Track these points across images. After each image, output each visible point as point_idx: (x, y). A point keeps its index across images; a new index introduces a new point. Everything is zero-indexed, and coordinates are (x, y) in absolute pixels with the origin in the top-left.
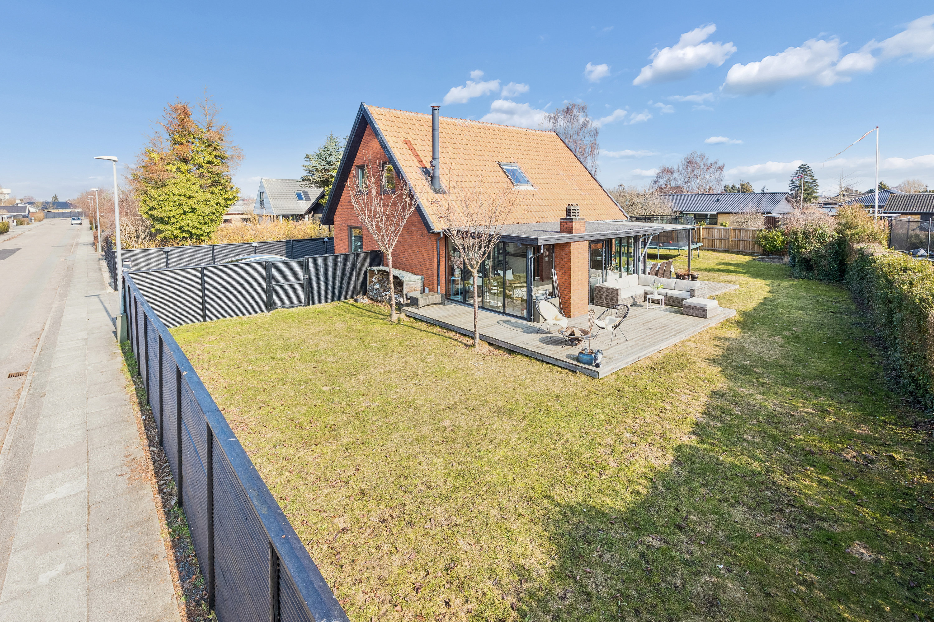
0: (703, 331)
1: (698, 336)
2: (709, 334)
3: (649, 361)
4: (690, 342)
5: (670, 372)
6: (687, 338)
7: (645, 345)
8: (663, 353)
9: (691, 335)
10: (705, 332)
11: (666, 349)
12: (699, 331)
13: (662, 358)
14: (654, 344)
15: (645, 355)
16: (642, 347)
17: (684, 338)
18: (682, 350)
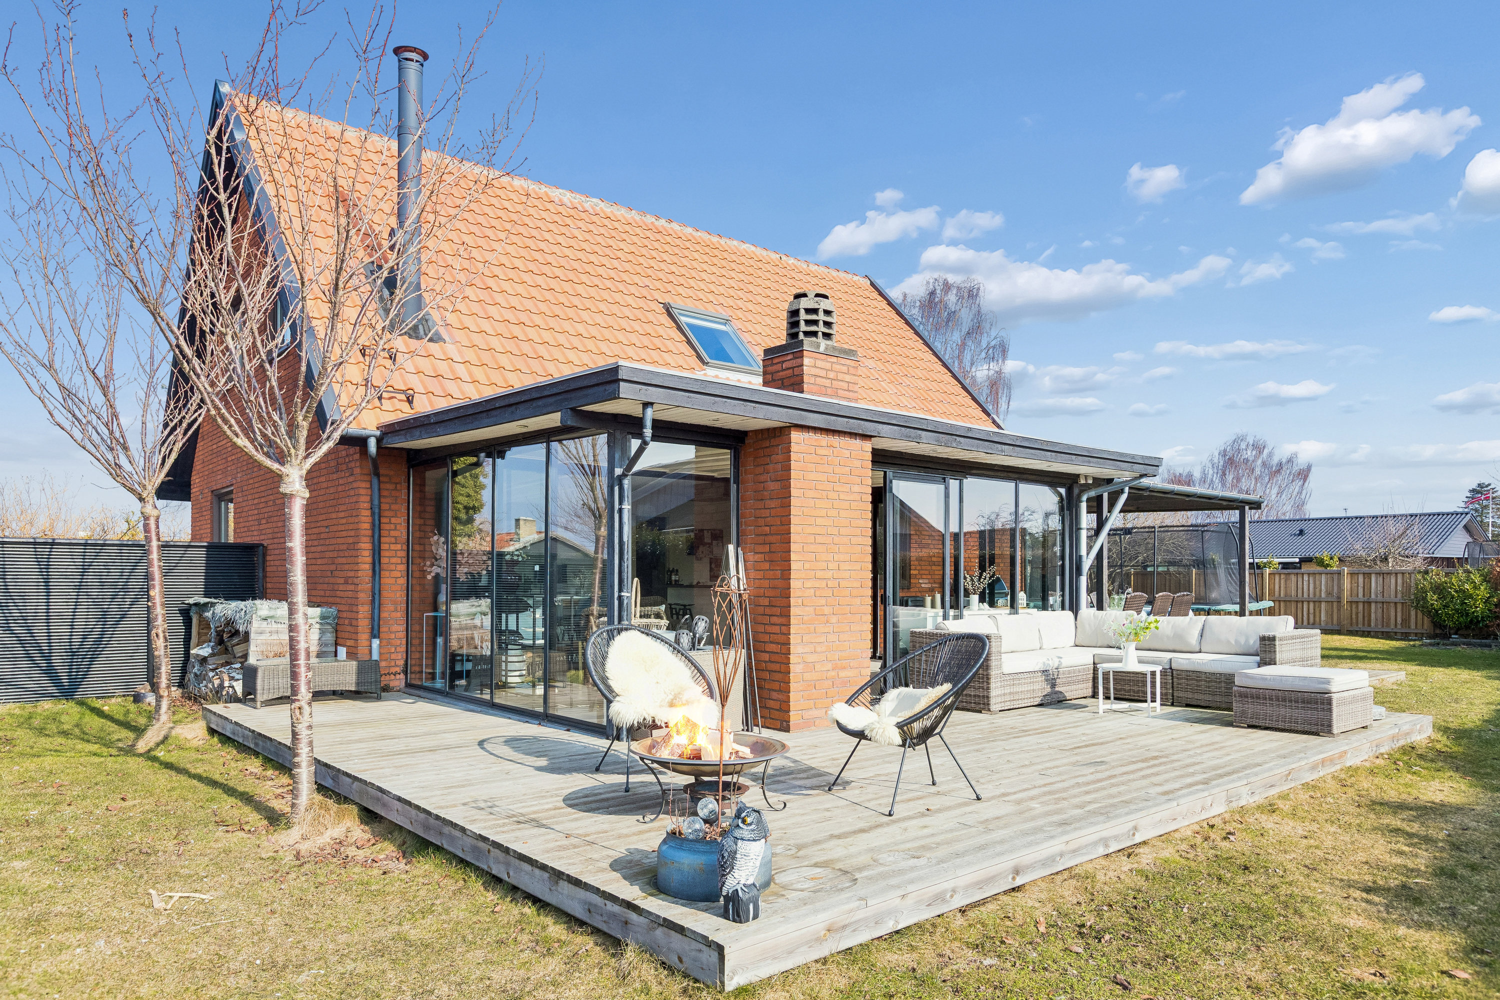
0: (1323, 779)
1: (1304, 796)
2: (1351, 792)
3: (1069, 893)
4: (1276, 817)
5: (1182, 950)
6: (1259, 798)
7: (1056, 818)
8: (1146, 857)
9: (1274, 792)
10: (1332, 785)
11: (1165, 838)
12: (1309, 777)
13: (1141, 882)
14: (1105, 813)
15: (1052, 859)
16: (1040, 822)
17: (1246, 800)
18: (1240, 845)
